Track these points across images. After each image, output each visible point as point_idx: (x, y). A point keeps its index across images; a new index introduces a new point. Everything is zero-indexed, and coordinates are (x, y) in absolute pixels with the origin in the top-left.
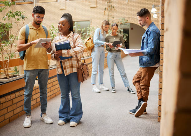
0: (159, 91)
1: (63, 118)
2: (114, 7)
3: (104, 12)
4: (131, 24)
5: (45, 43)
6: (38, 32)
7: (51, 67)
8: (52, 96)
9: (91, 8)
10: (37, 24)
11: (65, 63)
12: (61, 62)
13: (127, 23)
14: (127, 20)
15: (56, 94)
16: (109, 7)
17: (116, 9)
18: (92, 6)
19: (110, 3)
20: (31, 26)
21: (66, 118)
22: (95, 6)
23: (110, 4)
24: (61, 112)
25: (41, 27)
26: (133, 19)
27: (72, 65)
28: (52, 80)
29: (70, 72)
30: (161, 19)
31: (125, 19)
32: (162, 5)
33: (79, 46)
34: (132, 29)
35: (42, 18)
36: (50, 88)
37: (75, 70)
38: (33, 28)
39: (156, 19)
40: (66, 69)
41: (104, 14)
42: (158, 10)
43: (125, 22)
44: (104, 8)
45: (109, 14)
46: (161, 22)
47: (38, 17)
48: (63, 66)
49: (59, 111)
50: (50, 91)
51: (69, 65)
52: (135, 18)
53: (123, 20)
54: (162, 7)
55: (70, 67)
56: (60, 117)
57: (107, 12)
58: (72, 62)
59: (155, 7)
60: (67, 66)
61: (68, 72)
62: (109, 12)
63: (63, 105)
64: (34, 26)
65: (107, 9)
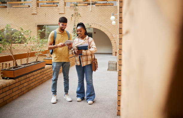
0: (118, 88)
1: (80, 96)
2: (79, 14)
3: (71, 18)
4: (94, 29)
5: (69, 43)
6: (62, 35)
7: (19, 67)
8: (20, 94)
9: (60, 14)
10: (62, 30)
11: (83, 57)
12: (79, 57)
13: (90, 28)
14: (91, 26)
15: (24, 92)
16: (76, 14)
17: (81, 16)
18: (60, 12)
19: (76, 10)
20: (58, 31)
21: (82, 96)
22: (63, 12)
23: (76, 12)
24: (78, 92)
25: (65, 32)
26: (96, 25)
27: (87, 59)
28: (20, 78)
29: (86, 64)
30: (119, 24)
31: (89, 24)
32: (120, 12)
33: (93, 47)
34: (95, 33)
35: (66, 25)
36: (18, 86)
37: (89, 63)
38: (59, 33)
39: (114, 25)
40: (83, 62)
41: (71, 20)
42: (116, 18)
43: (89, 27)
44: (72, 14)
45: (75, 20)
46: (119, 27)
47: (63, 25)
48: (81, 59)
49: (77, 92)
50: (18, 90)
51: (86, 59)
52: (97, 24)
53: (87, 25)
54: (119, 15)
55: (86, 61)
56: (78, 96)
57: (73, 18)
58: (87, 57)
59: (113, 15)
60: (84, 60)
61: (84, 64)
62: (75, 18)
63: (80, 87)
64: (60, 31)
65: (73, 15)
